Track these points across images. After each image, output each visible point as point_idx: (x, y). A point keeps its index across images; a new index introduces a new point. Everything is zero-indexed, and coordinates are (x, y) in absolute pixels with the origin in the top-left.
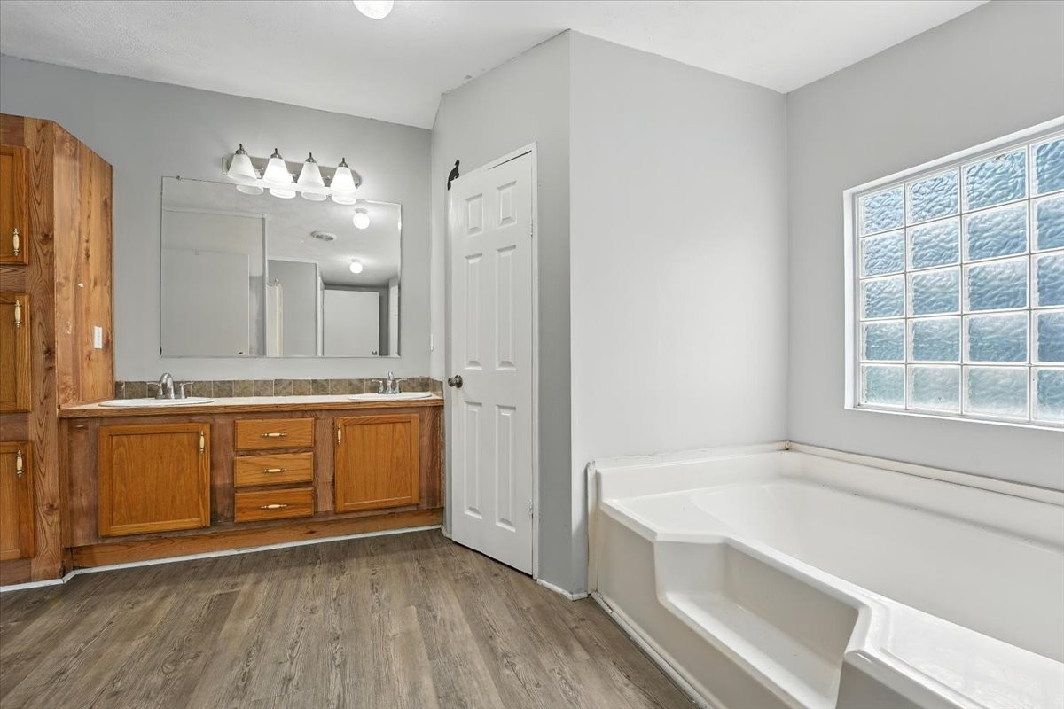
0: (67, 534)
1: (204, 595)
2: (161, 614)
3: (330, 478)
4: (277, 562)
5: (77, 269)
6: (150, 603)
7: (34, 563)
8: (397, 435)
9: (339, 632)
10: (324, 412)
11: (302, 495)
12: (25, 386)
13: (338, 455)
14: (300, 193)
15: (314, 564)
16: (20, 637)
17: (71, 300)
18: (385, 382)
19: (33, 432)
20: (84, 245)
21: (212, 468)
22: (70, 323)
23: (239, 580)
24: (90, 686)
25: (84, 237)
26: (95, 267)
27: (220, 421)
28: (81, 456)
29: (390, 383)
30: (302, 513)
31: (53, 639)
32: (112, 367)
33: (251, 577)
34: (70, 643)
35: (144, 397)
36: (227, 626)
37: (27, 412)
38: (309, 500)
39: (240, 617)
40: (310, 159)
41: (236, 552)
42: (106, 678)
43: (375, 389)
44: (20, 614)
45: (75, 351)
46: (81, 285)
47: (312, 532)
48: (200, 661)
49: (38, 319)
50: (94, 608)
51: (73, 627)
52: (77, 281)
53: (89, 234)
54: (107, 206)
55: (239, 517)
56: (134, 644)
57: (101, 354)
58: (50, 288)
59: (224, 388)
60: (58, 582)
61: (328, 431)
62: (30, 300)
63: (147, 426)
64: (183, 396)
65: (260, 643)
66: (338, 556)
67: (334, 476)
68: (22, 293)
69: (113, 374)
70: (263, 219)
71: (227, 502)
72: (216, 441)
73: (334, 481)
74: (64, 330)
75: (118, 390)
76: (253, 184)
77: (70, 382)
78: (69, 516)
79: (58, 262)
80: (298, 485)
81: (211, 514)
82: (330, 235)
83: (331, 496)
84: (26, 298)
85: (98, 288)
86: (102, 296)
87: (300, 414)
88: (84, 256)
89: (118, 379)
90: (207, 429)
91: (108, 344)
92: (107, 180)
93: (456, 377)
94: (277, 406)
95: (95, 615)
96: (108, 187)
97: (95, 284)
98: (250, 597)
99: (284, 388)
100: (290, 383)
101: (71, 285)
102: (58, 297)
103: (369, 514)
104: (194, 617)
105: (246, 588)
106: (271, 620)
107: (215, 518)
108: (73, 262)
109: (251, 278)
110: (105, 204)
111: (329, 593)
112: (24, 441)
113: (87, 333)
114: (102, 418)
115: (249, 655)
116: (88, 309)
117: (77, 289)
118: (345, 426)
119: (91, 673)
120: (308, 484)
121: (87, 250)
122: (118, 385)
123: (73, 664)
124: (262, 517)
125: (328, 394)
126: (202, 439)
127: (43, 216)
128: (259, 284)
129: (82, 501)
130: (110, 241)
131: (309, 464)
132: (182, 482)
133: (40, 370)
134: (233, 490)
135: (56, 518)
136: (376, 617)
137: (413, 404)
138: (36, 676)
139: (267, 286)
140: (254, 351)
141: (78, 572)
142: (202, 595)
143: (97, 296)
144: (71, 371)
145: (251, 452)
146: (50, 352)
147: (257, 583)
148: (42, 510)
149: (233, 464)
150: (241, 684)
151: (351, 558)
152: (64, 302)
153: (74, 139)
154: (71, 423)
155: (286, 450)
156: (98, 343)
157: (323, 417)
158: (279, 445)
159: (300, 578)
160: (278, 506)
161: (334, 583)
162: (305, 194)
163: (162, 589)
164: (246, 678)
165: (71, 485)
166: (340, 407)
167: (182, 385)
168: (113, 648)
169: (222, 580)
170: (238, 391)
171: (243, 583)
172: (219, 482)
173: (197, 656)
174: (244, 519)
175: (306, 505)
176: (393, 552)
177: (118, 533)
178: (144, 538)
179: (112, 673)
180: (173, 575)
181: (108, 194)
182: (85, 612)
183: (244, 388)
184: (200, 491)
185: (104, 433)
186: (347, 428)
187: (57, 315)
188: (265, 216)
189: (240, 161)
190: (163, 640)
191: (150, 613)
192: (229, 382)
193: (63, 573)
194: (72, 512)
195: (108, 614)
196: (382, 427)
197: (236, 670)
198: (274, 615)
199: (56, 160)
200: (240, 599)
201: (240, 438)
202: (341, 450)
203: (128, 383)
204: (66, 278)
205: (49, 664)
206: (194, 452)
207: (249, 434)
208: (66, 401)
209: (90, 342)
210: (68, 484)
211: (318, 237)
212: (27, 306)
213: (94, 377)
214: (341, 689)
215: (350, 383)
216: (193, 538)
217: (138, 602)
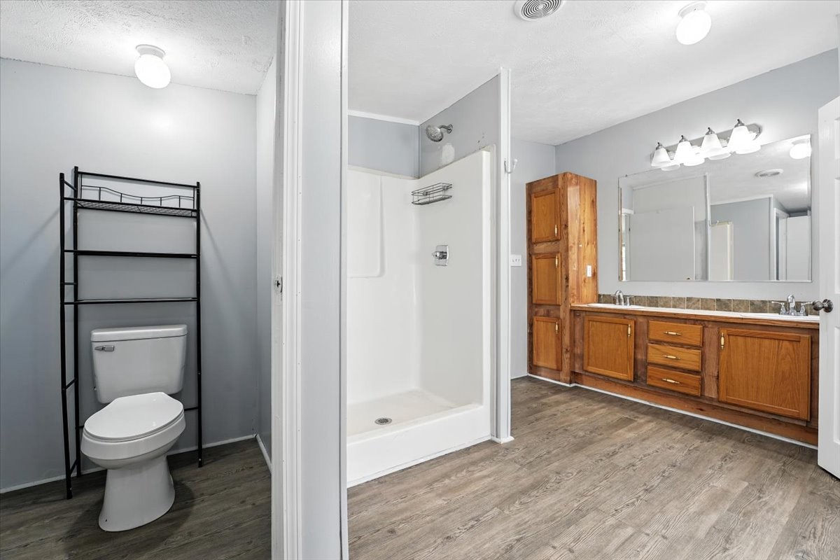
0: (572, 365)
1: (619, 414)
2: (597, 413)
3: (716, 374)
4: (669, 418)
5: (579, 238)
6: (596, 407)
7: (561, 373)
8: (783, 351)
9: (678, 464)
10: (711, 323)
11: (693, 380)
12: (559, 293)
13: (722, 357)
14: (707, 158)
15: (692, 428)
16: (550, 398)
17: (576, 254)
18: (787, 304)
19: (562, 315)
20: (582, 226)
21: (635, 348)
22: (576, 265)
23: (641, 416)
24: (560, 423)
25: (582, 222)
26: (587, 236)
27: (641, 320)
28: (578, 328)
29: (792, 305)
30: (692, 393)
31: (558, 403)
32: (597, 286)
33: (648, 418)
34: (562, 407)
35: (611, 303)
36: (620, 431)
37: (560, 305)
38: (697, 384)
39: (629, 431)
40: (710, 131)
41: (648, 403)
42: (566, 424)
43: (777, 310)
44: (552, 391)
45: (578, 278)
46: (581, 246)
47: (701, 410)
48: (600, 437)
49: (563, 264)
50: (575, 400)
51: (566, 402)
52: (578, 244)
53: (584, 219)
54: (594, 203)
55: (650, 382)
56: (581, 419)
57: (591, 281)
58: (567, 250)
59: (653, 301)
60: (568, 385)
61: (715, 338)
62: (561, 256)
63: (603, 318)
64: (628, 304)
65: (630, 445)
66: (712, 432)
67: (718, 372)
68: (558, 252)
69: (597, 290)
70: (705, 177)
71: (643, 370)
72: (638, 331)
73: (718, 376)
74: (573, 268)
75: (600, 298)
76: (671, 164)
77: (576, 293)
78: (573, 357)
79: (570, 236)
80: (690, 371)
81: (634, 375)
82: (777, 170)
83: (716, 387)
84: (559, 255)
85: (589, 246)
86: (591, 249)
87: (692, 322)
88: (582, 231)
89: (601, 292)
90: (632, 323)
91: (595, 274)
92: (594, 189)
93: (825, 301)
94: (675, 314)
95: (574, 402)
96: (594, 192)
97: (588, 244)
98: (641, 425)
99: (694, 304)
100: (698, 301)
101: (576, 247)
102: (570, 253)
103: (751, 412)
104: (609, 421)
105: (642, 421)
106: (644, 440)
107: (636, 377)
108: (577, 235)
109: (696, 223)
110: (593, 201)
111: (688, 446)
112: (558, 318)
113: (584, 269)
114: (586, 311)
115: (623, 446)
116: (584, 257)
117: (579, 248)
118: (729, 335)
119: (562, 420)
120: (697, 372)
121: (584, 228)
122: (600, 296)
123: (559, 414)
124: (663, 386)
125: (731, 311)
126: (629, 329)
127: (564, 216)
128: (702, 227)
129: (578, 351)
130: (595, 220)
131: (698, 359)
132: (619, 352)
133: (564, 287)
134: (647, 364)
135: (568, 355)
136: (710, 472)
137: (802, 326)
138: (549, 412)
139: (709, 228)
140: (699, 277)
141: (577, 385)
142: (618, 414)
143: (589, 251)
144: (576, 288)
145: (658, 342)
146: (567, 279)
147: (649, 422)
148: (564, 350)
149: (647, 348)
150: (611, 454)
151: (723, 436)
152: (573, 255)
153: (577, 176)
154: (575, 312)
155: (682, 345)
156: (589, 274)
157: (710, 326)
158: (675, 341)
159: (677, 430)
160: (673, 382)
161: (697, 443)
162: (712, 157)
163: (603, 404)
164: (615, 453)
165: (574, 342)
166: (723, 320)
167: (628, 298)
168: (574, 416)
169: (632, 412)
170: (662, 303)
171: (642, 418)
172: (639, 357)
173: (601, 434)
174: (652, 384)
175: (694, 387)
176: (765, 449)
177: (590, 370)
178: (602, 377)
179: (569, 423)
180: (611, 401)
181: (594, 196)
182: (572, 400)
183: (666, 302)
184: (629, 359)
185: (586, 319)
186: (731, 337)
187: (570, 261)
188: (707, 174)
189: (658, 153)
190: (592, 422)
191: (593, 411)
192: (656, 297)
193: (570, 383)
194: (574, 354)
195: (578, 404)
196: (767, 342)
197: (612, 448)
198: (648, 438)
199: (569, 189)
200: (635, 424)
201: (651, 332)
202: (724, 354)
203: (604, 295)
204: (574, 244)
205: (553, 410)
206: (626, 336)
207: (657, 330)
208: (573, 302)
209: (585, 273)
210: (573, 341)
211: (762, 175)
212: (560, 259)
213: (587, 291)
214: (656, 485)
215: (752, 303)
216: (626, 386)
217: (591, 405)
